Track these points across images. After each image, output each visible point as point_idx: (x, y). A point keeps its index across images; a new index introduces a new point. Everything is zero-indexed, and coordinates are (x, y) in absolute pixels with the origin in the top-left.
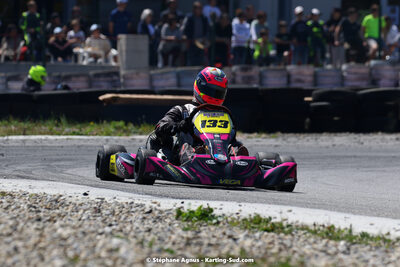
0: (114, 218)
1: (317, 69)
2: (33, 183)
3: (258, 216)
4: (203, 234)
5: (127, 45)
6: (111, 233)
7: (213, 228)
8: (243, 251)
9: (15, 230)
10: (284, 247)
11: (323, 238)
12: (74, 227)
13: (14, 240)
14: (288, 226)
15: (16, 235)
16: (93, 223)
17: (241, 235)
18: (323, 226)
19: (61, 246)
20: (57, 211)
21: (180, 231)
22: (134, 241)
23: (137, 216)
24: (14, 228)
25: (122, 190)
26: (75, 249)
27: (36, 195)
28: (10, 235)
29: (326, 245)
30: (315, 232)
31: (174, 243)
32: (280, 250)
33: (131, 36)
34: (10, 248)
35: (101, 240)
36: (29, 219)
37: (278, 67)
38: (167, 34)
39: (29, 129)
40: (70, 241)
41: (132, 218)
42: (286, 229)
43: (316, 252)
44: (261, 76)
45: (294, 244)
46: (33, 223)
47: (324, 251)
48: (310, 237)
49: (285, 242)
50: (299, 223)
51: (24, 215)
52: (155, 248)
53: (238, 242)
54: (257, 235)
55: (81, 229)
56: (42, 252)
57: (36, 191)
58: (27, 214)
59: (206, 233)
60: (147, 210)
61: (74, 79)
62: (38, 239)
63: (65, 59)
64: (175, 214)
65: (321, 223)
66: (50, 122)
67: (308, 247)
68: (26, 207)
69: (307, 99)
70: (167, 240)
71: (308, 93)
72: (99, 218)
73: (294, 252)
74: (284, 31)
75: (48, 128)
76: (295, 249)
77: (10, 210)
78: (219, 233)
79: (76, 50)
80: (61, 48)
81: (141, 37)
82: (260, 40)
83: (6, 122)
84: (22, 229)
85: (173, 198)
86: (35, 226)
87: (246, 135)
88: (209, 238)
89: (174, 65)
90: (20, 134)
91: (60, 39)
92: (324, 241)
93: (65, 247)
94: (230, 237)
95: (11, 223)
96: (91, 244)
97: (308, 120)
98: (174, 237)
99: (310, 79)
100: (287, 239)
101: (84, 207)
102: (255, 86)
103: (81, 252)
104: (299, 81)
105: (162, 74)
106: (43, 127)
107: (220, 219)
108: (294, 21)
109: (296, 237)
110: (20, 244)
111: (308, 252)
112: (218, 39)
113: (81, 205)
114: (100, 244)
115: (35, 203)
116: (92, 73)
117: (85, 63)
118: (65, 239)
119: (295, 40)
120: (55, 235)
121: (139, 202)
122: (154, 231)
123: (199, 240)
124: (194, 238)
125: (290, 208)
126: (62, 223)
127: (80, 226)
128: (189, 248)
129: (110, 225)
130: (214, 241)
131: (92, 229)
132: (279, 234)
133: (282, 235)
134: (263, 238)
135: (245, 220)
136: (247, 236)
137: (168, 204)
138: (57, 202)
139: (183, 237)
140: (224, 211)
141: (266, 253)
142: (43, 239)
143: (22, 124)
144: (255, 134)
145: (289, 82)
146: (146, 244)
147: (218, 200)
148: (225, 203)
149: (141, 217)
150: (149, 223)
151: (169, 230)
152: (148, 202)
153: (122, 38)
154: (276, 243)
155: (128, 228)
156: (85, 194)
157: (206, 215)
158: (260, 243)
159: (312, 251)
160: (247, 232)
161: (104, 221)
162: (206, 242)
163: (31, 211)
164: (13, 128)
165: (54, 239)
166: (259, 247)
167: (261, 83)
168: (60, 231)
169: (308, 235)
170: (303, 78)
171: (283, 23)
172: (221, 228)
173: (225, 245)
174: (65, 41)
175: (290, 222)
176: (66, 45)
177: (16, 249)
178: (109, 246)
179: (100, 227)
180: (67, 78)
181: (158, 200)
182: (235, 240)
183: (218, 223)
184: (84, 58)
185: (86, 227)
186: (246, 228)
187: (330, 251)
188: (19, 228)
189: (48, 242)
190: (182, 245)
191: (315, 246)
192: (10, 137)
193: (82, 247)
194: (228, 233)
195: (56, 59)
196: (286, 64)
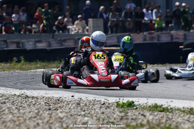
0: (86, 108)
1: (186, 32)
2: (48, 92)
3: (156, 104)
4: (129, 114)
5: (93, 24)
6: (84, 115)
7: (134, 111)
8: (148, 121)
9: (38, 115)
10: (168, 119)
11: (188, 114)
12: (66, 113)
13: (37, 119)
14: (171, 109)
15: (38, 117)
16: (76, 110)
17: (147, 114)
18: (188, 108)
19: (60, 122)
20: (59, 105)
21: (118, 113)
22: (95, 118)
23: (97, 106)
24: (37, 114)
25: (91, 94)
26: (67, 123)
27: (49, 97)
28: (35, 117)
29: (189, 118)
30: (184, 111)
31: (115, 119)
32: (167, 120)
33: (95, 19)
34: (35, 124)
35: (80, 118)
36: (45, 109)
37: (166, 32)
38: (112, 18)
39: (46, 66)
40: (64, 119)
41: (95, 107)
42: (170, 110)
43: (185, 121)
44: (158, 36)
45: (173, 117)
46: (47, 111)
47: (188, 120)
48: (181, 114)
49: (169, 116)
50: (176, 107)
51: (43, 108)
52: (105, 121)
53: (146, 117)
54: (156, 113)
55: (70, 113)
56: (51, 125)
57: (49, 96)
58: (44, 107)
59: (131, 113)
60: (102, 103)
61: (68, 41)
62: (48, 119)
63: (63, 32)
64: (116, 104)
65: (187, 107)
66: (56, 62)
67: (180, 118)
68: (44, 104)
69: (181, 47)
70: (111, 117)
71: (181, 44)
72: (79, 108)
73: (173, 121)
74: (169, 14)
75: (55, 65)
76: (174, 120)
77: (36, 106)
78: (137, 113)
79: (68, 27)
80: (61, 26)
81: (99, 19)
82: (158, 19)
83: (35, 63)
84: (41, 114)
85: (116, 97)
86: (48, 112)
87: (152, 65)
88: (132, 116)
89: (116, 33)
90: (42, 68)
91: (61, 22)
92: (188, 116)
93: (62, 122)
94: (142, 115)
95: (36, 111)
96: (74, 121)
97: (181, 57)
98: (115, 116)
99: (182, 37)
100: (170, 115)
101: (72, 102)
102: (155, 41)
103: (69, 124)
104: (177, 38)
105: (110, 37)
106: (53, 65)
107: (137, 106)
108: (174, 9)
109: (175, 114)
110: (40, 121)
111: (180, 121)
112: (137, 20)
113: (70, 102)
114: (79, 120)
115: (48, 101)
116: (76, 38)
117: (73, 33)
118: (62, 119)
119: (174, 19)
120: (57, 117)
121: (99, 100)
122: (106, 113)
123: (127, 117)
124: (125, 116)
125: (171, 100)
126: (61, 111)
127: (70, 112)
128: (122, 121)
129: (84, 111)
130: (134, 117)
131: (75, 113)
132: (166, 113)
133: (168, 113)
134: (158, 115)
135: (150, 106)
136: (151, 114)
137: (112, 100)
138: (59, 100)
139: (119, 116)
140: (140, 103)
141: (160, 122)
142: (51, 119)
143: (43, 63)
144: (156, 65)
145: (172, 39)
146: (101, 120)
147: (137, 97)
148: (140, 98)
149: (99, 106)
150: (103, 110)
151: (113, 112)
152: (103, 99)
153: (90, 20)
154: (165, 117)
155: (93, 112)
156: (73, 96)
157: (131, 105)
158: (157, 118)
159: (182, 120)
160: (151, 112)
161: (81, 109)
162: (130, 118)
163: (46, 105)
164: (39, 65)
165: (56, 118)
166: (156, 120)
167: (158, 40)
168: (60, 114)
169: (180, 113)
170: (179, 37)
171: (168, 10)
172: (138, 111)
173: (139, 119)
174: (63, 23)
175: (172, 107)
176: (64, 25)
177: (38, 124)
178: (83, 121)
179: (79, 112)
180: (65, 41)
181: (108, 98)
182: (145, 116)
183: (137, 108)
184: (72, 31)
185: (73, 112)
186: (150, 110)
187: (191, 120)
188: (40, 114)
189: (53, 121)
190: (118, 120)
191: (184, 118)
192: (37, 70)
193: (70, 122)
194: (141, 113)
195: (59, 31)
196: (170, 31)
